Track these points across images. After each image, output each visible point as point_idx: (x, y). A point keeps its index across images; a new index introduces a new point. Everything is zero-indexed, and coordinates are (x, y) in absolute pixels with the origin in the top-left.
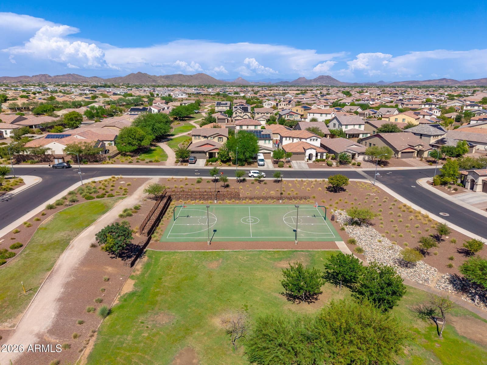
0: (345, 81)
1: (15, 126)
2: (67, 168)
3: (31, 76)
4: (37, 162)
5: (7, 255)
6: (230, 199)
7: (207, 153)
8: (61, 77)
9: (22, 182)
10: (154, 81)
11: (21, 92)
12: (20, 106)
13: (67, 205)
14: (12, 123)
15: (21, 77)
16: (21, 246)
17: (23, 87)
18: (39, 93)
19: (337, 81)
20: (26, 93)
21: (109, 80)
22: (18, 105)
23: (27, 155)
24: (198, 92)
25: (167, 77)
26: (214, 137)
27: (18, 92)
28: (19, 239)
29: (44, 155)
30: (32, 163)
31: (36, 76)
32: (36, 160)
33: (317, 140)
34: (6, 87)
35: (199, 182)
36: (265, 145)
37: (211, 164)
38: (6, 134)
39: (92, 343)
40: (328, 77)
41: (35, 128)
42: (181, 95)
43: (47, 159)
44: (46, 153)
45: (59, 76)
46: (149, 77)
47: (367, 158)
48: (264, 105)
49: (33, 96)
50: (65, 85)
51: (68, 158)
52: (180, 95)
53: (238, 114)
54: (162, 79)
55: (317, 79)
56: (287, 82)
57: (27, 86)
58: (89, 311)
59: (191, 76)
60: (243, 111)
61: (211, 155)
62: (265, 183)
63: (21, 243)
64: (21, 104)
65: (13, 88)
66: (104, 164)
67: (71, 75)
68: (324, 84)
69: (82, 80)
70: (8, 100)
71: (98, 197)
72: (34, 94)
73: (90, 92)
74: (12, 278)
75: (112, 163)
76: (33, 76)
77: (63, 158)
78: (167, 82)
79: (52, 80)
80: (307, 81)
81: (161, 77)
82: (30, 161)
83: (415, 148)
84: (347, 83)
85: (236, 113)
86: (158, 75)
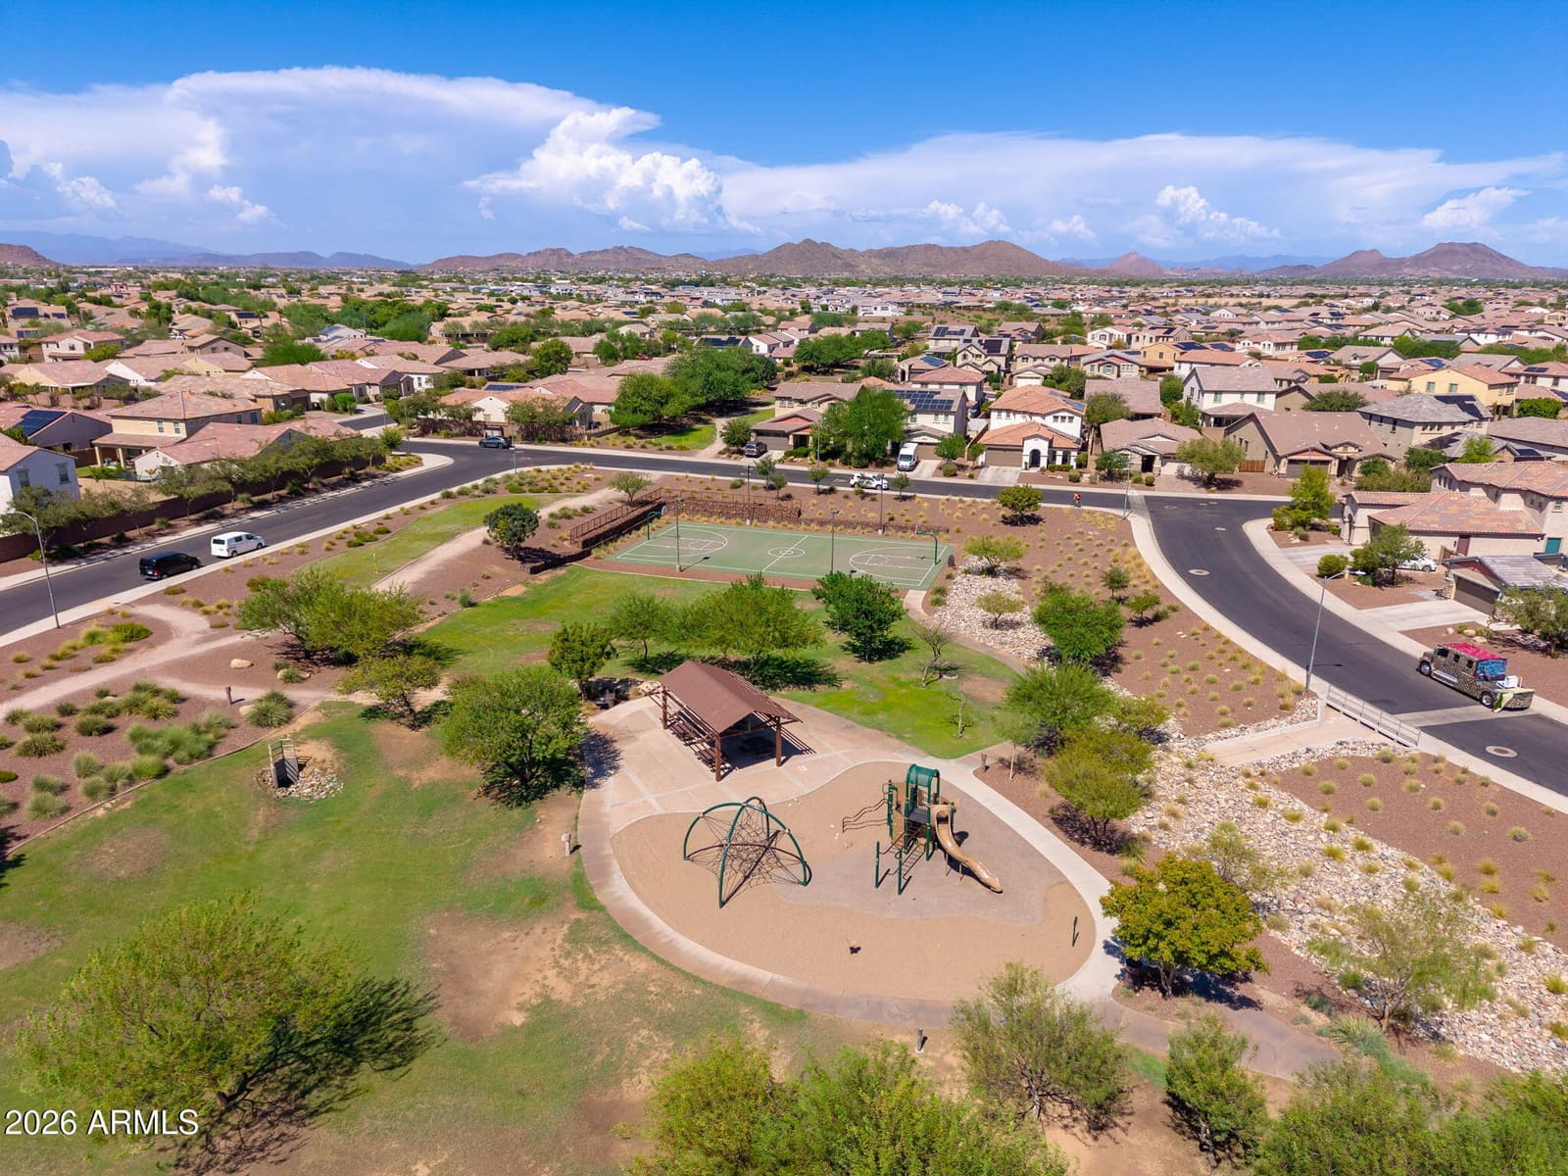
0: (1549, 264)
1: (438, 369)
2: (504, 447)
3: (524, 254)
4: (457, 435)
5: (367, 538)
6: (779, 520)
7: (791, 437)
8: (599, 257)
9: (419, 462)
10: (848, 266)
11: (485, 297)
12: (468, 330)
13: (475, 496)
14: (436, 364)
15: (500, 256)
16: (389, 532)
17: (496, 284)
18: (524, 299)
19: (1510, 261)
20: (494, 298)
21: (719, 264)
22: (463, 328)
23: (441, 421)
24: (949, 299)
25: (889, 254)
26: (820, 403)
27: (480, 296)
28: (387, 524)
29: (471, 421)
30: (447, 436)
31: (535, 254)
32: (456, 431)
33: (1071, 418)
34: (458, 285)
35: (735, 486)
36: (935, 426)
37: (792, 461)
38: (420, 385)
39: (438, 620)
40: (1475, 250)
41: (479, 374)
42: (883, 309)
43: (474, 429)
44: (474, 419)
45: (596, 253)
46: (834, 255)
47: (1187, 470)
48: (1089, 339)
49: (507, 306)
50: (600, 281)
51: (512, 430)
52: (879, 308)
53: (970, 358)
54: (873, 260)
55: (1429, 257)
56: (1305, 267)
57: (508, 280)
58: (447, 597)
59: (965, 250)
60: (985, 351)
61: (801, 441)
62: (874, 500)
63: (389, 528)
64: (470, 325)
65: (471, 287)
66: (576, 446)
67: (625, 250)
68: (1456, 272)
69: (648, 266)
70: (449, 315)
71: (531, 491)
72: (514, 301)
73: (649, 298)
74: (366, 559)
75: (592, 446)
76: (529, 254)
77: (501, 429)
78: (888, 270)
79: (575, 264)
80: (1385, 263)
81: (871, 253)
82: (443, 432)
83: (1334, 450)
84: (1555, 271)
85: (965, 357)
86: (861, 248)
